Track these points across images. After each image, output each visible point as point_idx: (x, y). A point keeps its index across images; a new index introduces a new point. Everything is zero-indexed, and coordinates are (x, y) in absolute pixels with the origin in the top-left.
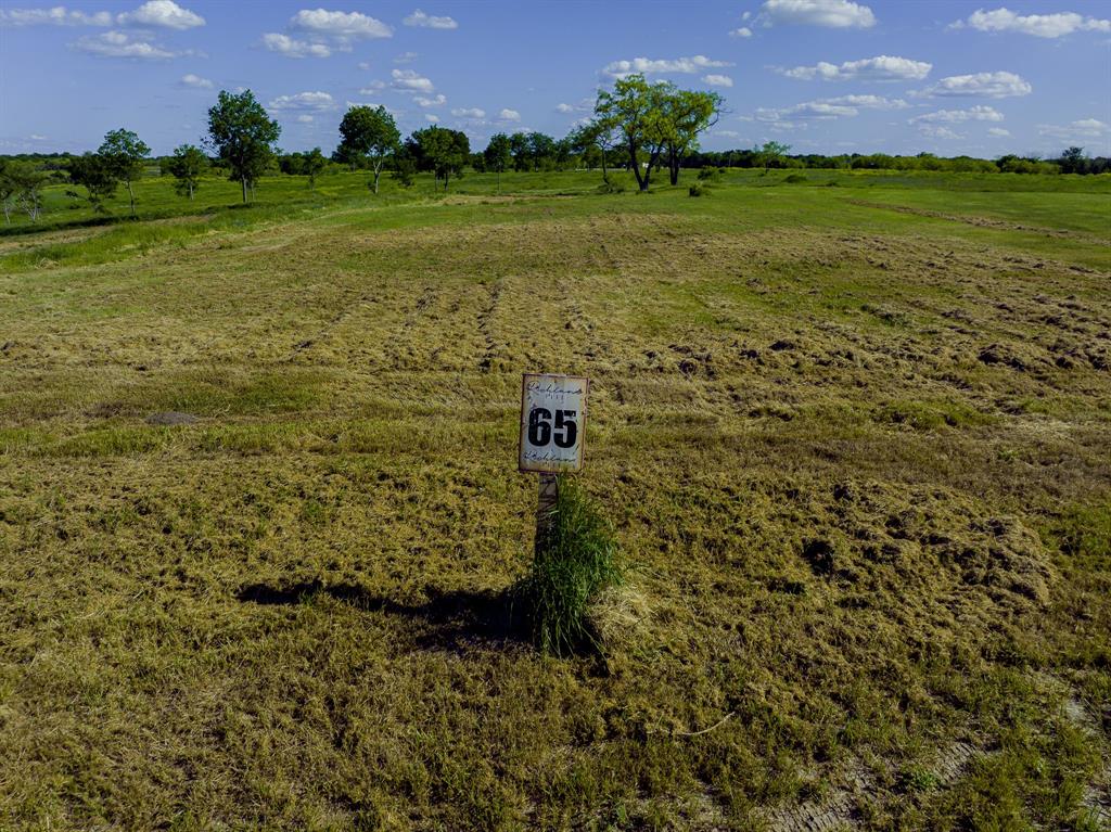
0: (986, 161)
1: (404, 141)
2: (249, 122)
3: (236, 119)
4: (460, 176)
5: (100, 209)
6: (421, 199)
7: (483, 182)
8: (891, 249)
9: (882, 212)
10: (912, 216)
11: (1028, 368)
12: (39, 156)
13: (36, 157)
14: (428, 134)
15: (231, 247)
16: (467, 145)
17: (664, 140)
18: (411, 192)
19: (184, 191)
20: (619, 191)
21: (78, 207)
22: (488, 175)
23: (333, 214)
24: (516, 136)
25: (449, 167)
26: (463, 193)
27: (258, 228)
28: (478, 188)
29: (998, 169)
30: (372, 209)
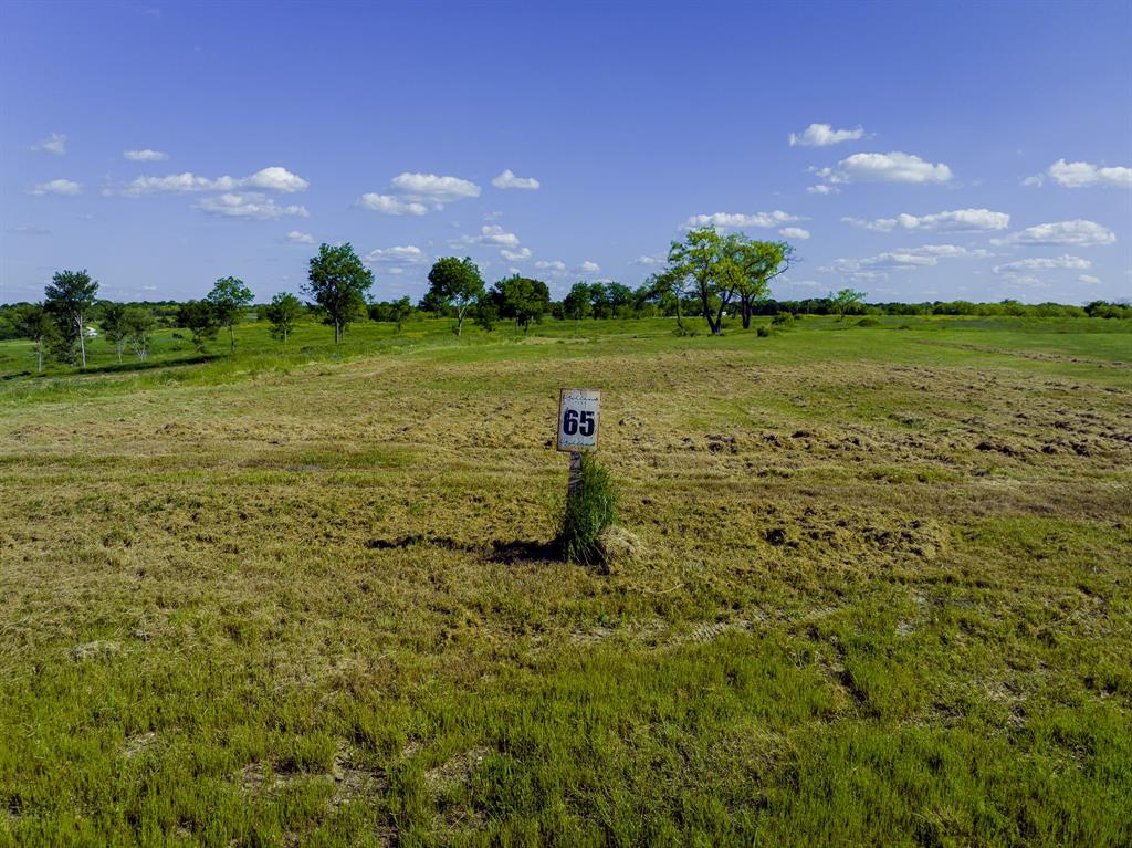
0: (1076, 308)
1: (487, 290)
2: (346, 270)
3: (333, 268)
4: (539, 322)
5: (202, 350)
6: (501, 340)
7: (562, 328)
8: (937, 376)
9: (944, 349)
10: (973, 352)
11: (1016, 453)
12: (148, 303)
13: (145, 304)
14: (511, 282)
15: (330, 374)
16: (547, 294)
17: (735, 286)
18: (492, 334)
19: (279, 335)
20: (692, 335)
21: (180, 349)
22: (568, 322)
23: (420, 350)
24: (595, 286)
25: (530, 313)
26: (541, 336)
27: (353, 360)
28: (556, 333)
29: (1087, 315)
30: (455, 346)
